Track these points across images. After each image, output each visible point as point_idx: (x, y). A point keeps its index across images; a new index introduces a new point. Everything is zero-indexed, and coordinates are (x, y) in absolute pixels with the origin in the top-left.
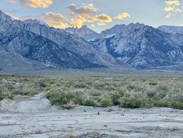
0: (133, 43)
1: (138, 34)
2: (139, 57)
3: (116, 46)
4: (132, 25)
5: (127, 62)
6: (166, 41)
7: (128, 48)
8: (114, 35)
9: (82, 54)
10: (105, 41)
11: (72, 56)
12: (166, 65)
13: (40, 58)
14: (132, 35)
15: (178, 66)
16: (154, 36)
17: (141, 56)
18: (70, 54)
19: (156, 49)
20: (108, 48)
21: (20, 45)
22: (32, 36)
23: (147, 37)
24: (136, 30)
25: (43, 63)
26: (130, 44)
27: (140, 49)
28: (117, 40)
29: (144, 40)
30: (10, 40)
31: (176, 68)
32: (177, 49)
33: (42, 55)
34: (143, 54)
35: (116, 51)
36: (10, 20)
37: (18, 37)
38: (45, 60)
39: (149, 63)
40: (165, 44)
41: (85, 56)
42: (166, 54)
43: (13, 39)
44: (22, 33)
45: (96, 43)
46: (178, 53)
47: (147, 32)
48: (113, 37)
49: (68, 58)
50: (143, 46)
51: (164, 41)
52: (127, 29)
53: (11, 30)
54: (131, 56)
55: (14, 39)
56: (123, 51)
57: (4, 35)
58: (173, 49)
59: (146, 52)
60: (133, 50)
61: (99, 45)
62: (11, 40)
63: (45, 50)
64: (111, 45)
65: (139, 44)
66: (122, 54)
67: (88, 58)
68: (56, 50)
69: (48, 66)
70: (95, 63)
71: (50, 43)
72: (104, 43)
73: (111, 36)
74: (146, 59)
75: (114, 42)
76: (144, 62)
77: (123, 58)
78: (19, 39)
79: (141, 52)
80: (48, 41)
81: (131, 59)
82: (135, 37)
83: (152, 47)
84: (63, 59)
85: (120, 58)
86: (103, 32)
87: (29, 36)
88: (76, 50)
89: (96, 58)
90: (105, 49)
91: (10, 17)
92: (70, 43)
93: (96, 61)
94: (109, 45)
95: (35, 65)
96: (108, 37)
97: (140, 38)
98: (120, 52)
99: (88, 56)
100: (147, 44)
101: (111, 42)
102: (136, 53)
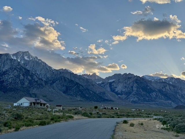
0: (127, 86)
1: (131, 81)
2: (133, 96)
3: (116, 87)
4: (125, 74)
5: (125, 99)
6: (149, 86)
7: (125, 89)
8: (114, 80)
9: (97, 92)
10: (108, 84)
11: (93, 93)
12: (150, 102)
13: (73, 94)
14: (126, 81)
15: (158, 103)
16: (141, 83)
17: (134, 95)
18: (91, 92)
19: (143, 91)
20: (111, 89)
21: (60, 86)
22: (67, 80)
23: (136, 83)
24: (129, 78)
25: (76, 98)
26: (126, 87)
27: (133, 91)
28: (116, 84)
29: (135, 85)
30: (53, 82)
31: (157, 104)
32: (156, 92)
33: (74, 92)
34: (135, 94)
35: (116, 91)
36: (51, 69)
37: (59, 81)
38: (76, 96)
39: (139, 99)
40: (148, 88)
41: (99, 93)
42: (149, 94)
43: (55, 81)
44: (61, 78)
45: (102, 85)
46: (158, 94)
47: (137, 80)
48: (114, 82)
49: (90, 95)
50: (135, 89)
51: (147, 86)
52: (123, 77)
53: (53, 76)
54: (127, 95)
55: (57, 82)
56: (121, 91)
57: (50, 79)
58: (154, 91)
59: (137, 92)
60: (128, 91)
61: (105, 86)
62: (55, 82)
63: (76, 89)
64: (113, 87)
65: (132, 87)
66: (120, 93)
67: (101, 95)
68: (82, 89)
69: (79, 99)
70: (106, 98)
71: (79, 85)
72: (108, 85)
73: (112, 81)
74: (137, 97)
75: (115, 85)
76: (136, 99)
77: (122, 95)
78: (60, 82)
79: (134, 92)
80: (77, 84)
81: (127, 97)
82: (129, 82)
83: (141, 90)
84: (87, 95)
85: (120, 96)
86: (106, 78)
87: (65, 80)
88: (93, 90)
89: (106, 95)
90: (109, 89)
91: (51, 67)
92: (89, 85)
93: (106, 97)
94: (111, 87)
95: (71, 99)
96: (110, 81)
97: (132, 83)
98: (119, 92)
99: (101, 93)
100: (137, 88)
101: (112, 84)
102: (130, 93)
